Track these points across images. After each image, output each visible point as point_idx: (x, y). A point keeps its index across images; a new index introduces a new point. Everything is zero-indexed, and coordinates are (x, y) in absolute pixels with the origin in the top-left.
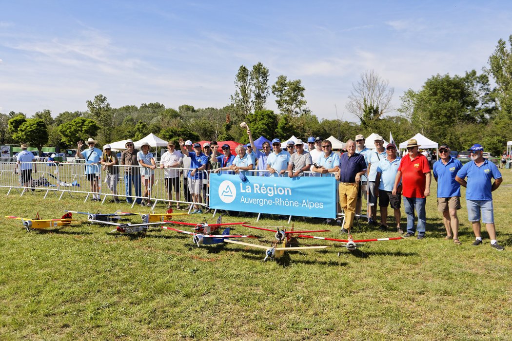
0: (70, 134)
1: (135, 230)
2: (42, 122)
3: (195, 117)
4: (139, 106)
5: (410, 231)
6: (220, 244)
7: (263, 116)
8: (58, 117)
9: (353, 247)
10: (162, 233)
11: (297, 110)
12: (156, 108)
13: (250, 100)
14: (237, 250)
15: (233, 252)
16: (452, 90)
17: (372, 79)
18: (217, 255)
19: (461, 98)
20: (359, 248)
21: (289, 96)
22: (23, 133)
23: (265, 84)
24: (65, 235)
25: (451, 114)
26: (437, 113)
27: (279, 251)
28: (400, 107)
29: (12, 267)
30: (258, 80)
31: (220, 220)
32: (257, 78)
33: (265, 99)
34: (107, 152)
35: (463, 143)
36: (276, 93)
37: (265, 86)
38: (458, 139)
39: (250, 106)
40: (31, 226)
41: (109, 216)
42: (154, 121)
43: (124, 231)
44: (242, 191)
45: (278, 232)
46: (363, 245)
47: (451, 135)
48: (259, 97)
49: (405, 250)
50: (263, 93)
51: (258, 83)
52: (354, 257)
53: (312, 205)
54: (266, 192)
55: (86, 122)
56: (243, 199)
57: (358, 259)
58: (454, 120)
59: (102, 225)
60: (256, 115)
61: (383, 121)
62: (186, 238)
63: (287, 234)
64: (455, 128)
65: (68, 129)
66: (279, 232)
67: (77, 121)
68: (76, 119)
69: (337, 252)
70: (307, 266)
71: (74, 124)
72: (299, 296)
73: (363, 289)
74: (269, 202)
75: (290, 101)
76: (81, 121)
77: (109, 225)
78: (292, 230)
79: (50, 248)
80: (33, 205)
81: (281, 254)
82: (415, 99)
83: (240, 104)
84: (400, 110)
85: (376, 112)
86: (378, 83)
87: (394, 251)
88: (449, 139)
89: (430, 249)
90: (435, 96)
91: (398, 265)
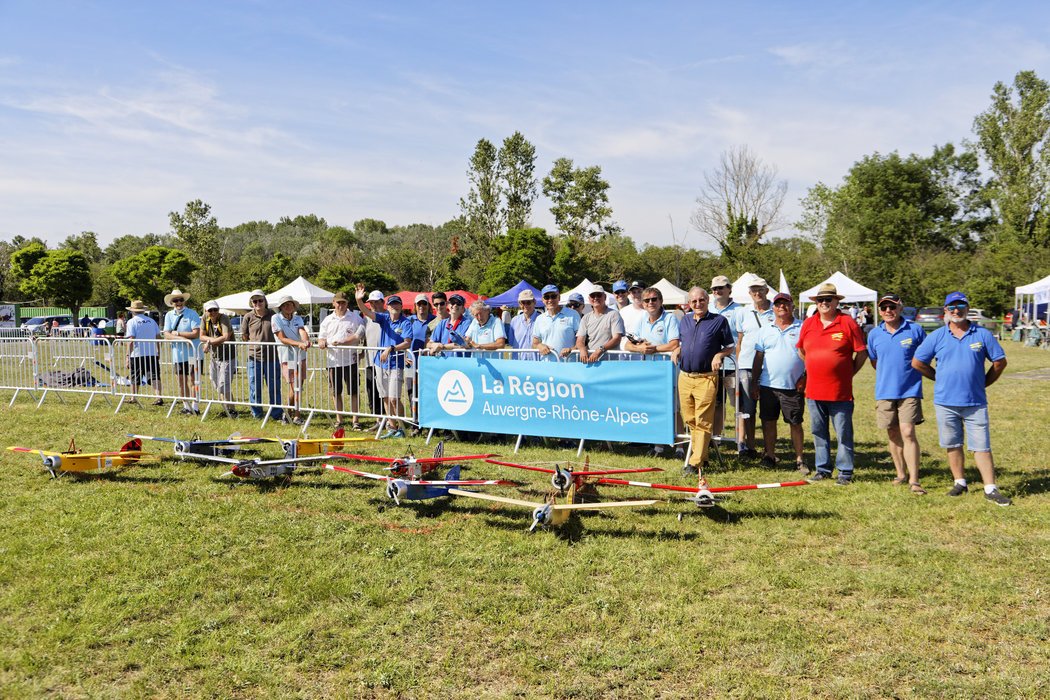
0: (135, 281)
1: (269, 471)
2: (79, 257)
3: (388, 244)
4: (275, 223)
5: (822, 469)
6: (441, 498)
7: (525, 240)
8: (112, 246)
9: (709, 501)
10: (324, 478)
11: (594, 227)
12: (310, 225)
13: (499, 208)
14: (475, 510)
15: (468, 515)
16: (905, 184)
17: (744, 164)
18: (434, 521)
19: (922, 200)
20: (721, 505)
21: (577, 199)
22: (41, 280)
23: (529, 175)
24: (128, 483)
25: (903, 232)
26: (875, 231)
27: (559, 512)
28: (801, 220)
29: (22, 550)
30: (515, 168)
31: (439, 450)
32: (512, 165)
33: (529, 205)
34: (211, 315)
35: (926, 291)
36: (551, 192)
37: (529, 180)
38: (918, 283)
39: (498, 219)
40: (58, 466)
41: (217, 444)
42: (306, 252)
43: (247, 474)
44: (485, 391)
45: (556, 474)
46: (729, 498)
47: (904, 275)
48: (516, 202)
49: (813, 506)
50: (526, 193)
51: (515, 173)
52: (710, 521)
53: (625, 417)
54: (533, 393)
55: (169, 256)
56: (487, 408)
57: (718, 526)
58: (908, 246)
59: (203, 463)
60: (511, 239)
61: (767, 248)
62: (373, 486)
63: (576, 477)
64: (912, 260)
65: (132, 269)
66: (559, 473)
67: (151, 253)
68: (149, 251)
69: (676, 513)
70: (617, 540)
71: (144, 259)
72: (600, 603)
73: (730, 586)
74: (541, 413)
75: (580, 210)
76: (157, 254)
77: (217, 463)
78: (586, 469)
79: (97, 511)
80: (63, 424)
81: (565, 517)
82: (830, 203)
83: (478, 216)
84: (800, 226)
85: (752, 229)
86: (756, 172)
87: (791, 509)
88: (898, 282)
89: (863, 504)
90: (870, 196)
91: (798, 536)
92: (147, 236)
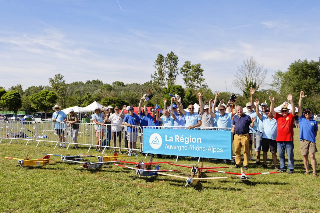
0: (37, 102)
1: (94, 166)
2: (18, 93)
3: (124, 90)
4: (85, 82)
5: (283, 169)
6: (153, 176)
7: (174, 89)
8: (27, 89)
9: (245, 178)
10: (112, 169)
11: (198, 85)
12: (97, 83)
13: (165, 78)
14: (165, 180)
15: (163, 181)
16: (310, 71)
17: (252, 63)
18: (152, 183)
19: (316, 76)
20: (249, 180)
21: (192, 75)
22: (4, 101)
23: (176, 67)
24: (46, 170)
25: (309, 88)
26: (299, 87)
27: (195, 180)
28: (272, 83)
29: (16, 190)
31: (151, 160)
32: (170, 63)
33: (175, 77)
34: (71, 114)
35: (318, 109)
36: (183, 73)
37: (176, 68)
38: (315, 106)
39: (164, 82)
40: (23, 164)
41: (75, 157)
42: (95, 93)
43: (87, 167)
44: (166, 140)
45: (193, 168)
46: (251, 178)
47: (310, 103)
48: (171, 76)
49: (280, 181)
50: (174, 73)
51: (171, 66)
52: (246, 185)
53: (215, 150)
54: (183, 141)
55: (49, 94)
56: (167, 146)
57: (248, 186)
58: (311, 92)
59: (70, 164)
60: (170, 89)
61: (260, 93)
62: (130, 172)
63: (199, 169)
64: (312, 98)
65: (36, 98)
66: (194, 168)
67: (43, 92)
68: (42, 91)
69: (234, 182)
70: (214, 190)
71: (40, 94)
72: (212, 209)
73: (254, 205)
74: (185, 148)
75: (193, 79)
76: (45, 93)
77: (76, 163)
78: (202, 167)
79: (38, 178)
80: (19, 150)
81: (196, 183)
82: (283, 77)
83: (157, 81)
84: (272, 85)
85: (254, 86)
86: (256, 66)
87: (273, 181)
88: (307, 105)
89: (298, 181)
90: (297, 75)
91: (276, 190)
92: (40, 86)
